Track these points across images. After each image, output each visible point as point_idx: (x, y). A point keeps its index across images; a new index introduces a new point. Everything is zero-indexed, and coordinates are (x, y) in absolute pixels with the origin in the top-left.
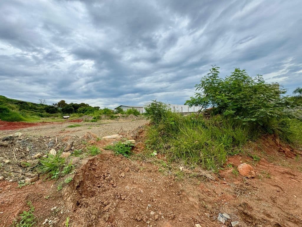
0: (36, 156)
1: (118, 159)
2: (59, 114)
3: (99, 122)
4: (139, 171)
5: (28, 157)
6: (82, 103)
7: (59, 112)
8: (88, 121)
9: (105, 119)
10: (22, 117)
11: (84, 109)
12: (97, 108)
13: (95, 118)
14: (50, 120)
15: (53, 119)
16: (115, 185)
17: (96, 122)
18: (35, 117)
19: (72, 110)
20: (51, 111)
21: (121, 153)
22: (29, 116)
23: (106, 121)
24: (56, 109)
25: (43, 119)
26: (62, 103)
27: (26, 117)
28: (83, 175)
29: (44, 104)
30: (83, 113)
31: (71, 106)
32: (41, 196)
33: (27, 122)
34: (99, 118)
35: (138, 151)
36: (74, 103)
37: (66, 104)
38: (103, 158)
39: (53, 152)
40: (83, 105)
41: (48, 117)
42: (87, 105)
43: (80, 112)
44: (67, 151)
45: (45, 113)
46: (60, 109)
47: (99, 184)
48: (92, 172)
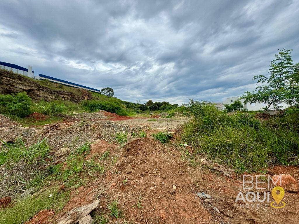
0: (117, 133)
1: (156, 143)
2: (148, 111)
3: (173, 118)
4: (166, 153)
5: (114, 133)
6: (163, 102)
7: (148, 109)
8: (164, 117)
9: (178, 115)
10: (127, 113)
11: (165, 107)
12: (176, 106)
13: (169, 115)
14: (142, 115)
15: (144, 114)
16: (146, 156)
17: (170, 118)
18: (134, 113)
19: (156, 107)
20: (142, 108)
21: (158, 139)
22: (131, 112)
23: (179, 118)
24: (146, 107)
25: (138, 115)
26: (150, 102)
27: (129, 113)
28: (132, 145)
29: (139, 103)
30: (163, 110)
31: (156, 105)
32: (113, 149)
33: (129, 116)
34: (174, 115)
35: (174, 141)
36: (158, 102)
37: (153, 103)
38: (146, 140)
39: (124, 132)
40: (164, 103)
41: (141, 113)
42: (168, 103)
43: (161, 110)
44: (130, 133)
45: (140, 111)
46: (148, 107)
47: (138, 152)
48: (137, 146)
